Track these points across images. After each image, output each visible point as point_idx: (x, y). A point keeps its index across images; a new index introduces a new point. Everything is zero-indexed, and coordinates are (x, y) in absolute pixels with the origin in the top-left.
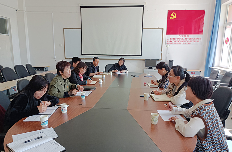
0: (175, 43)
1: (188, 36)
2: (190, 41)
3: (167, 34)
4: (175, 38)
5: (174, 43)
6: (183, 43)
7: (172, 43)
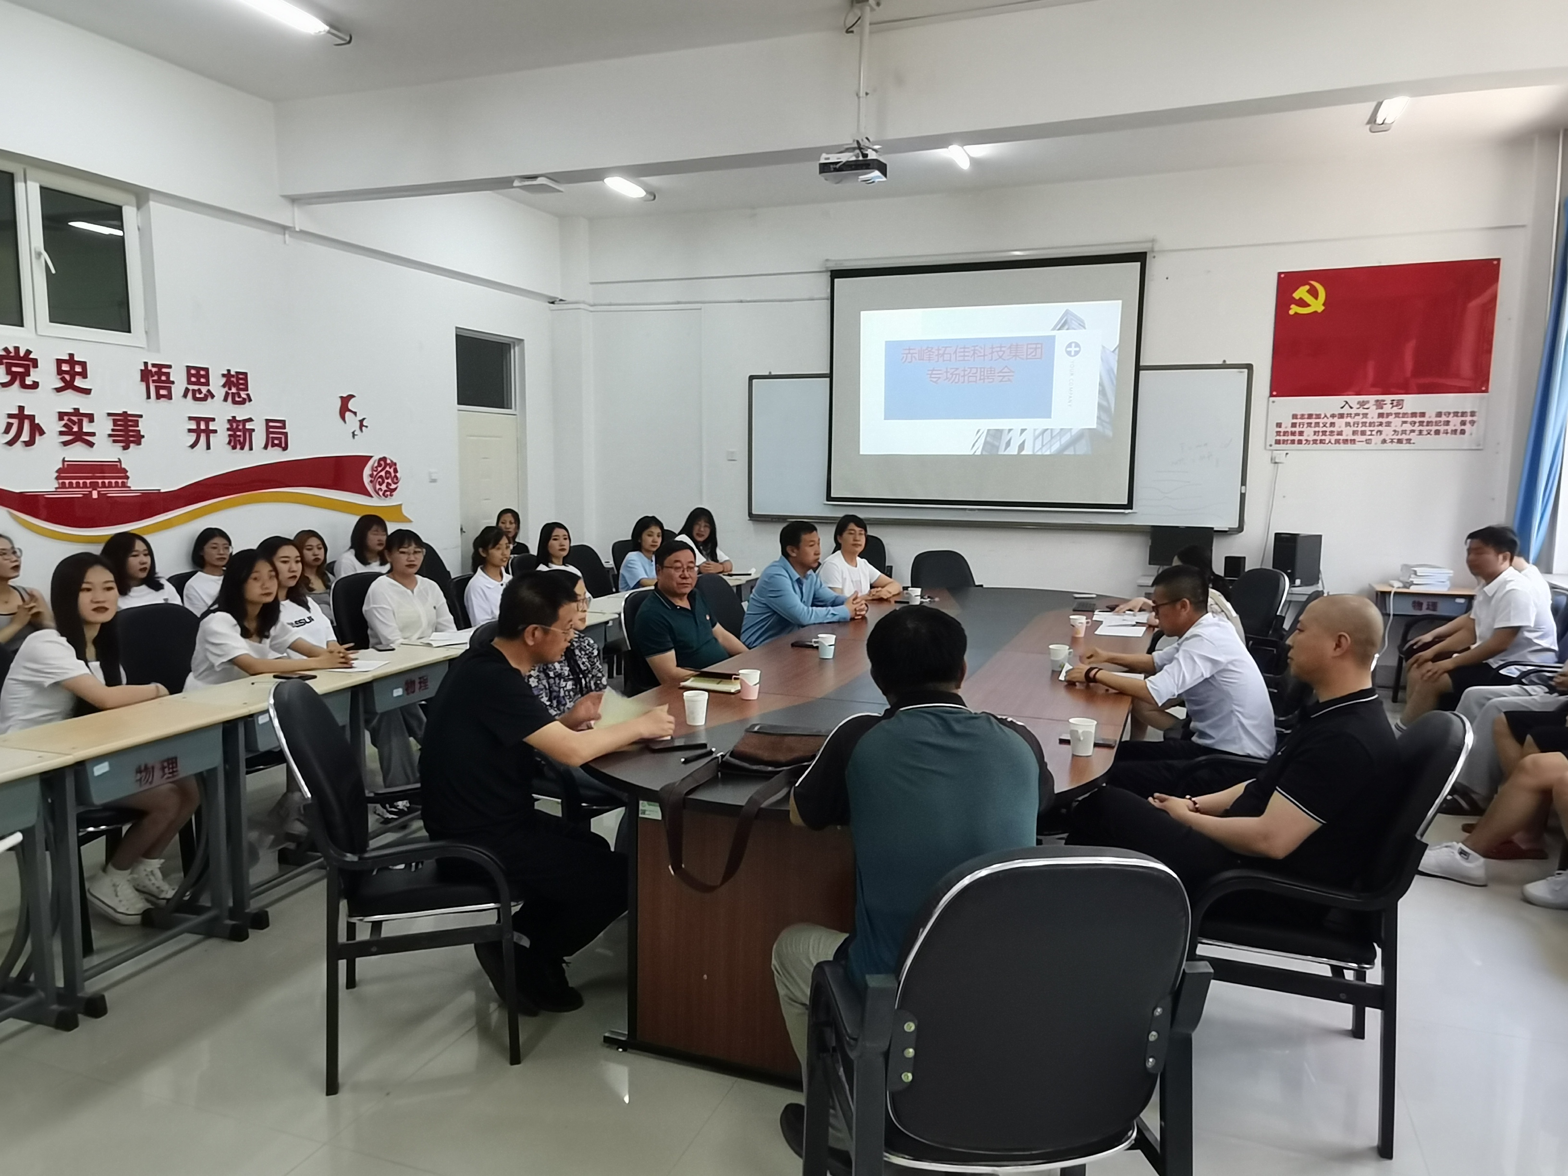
0: (1322, 441)
1: (1400, 403)
2: (1408, 427)
3: (1271, 395)
4: (1318, 416)
5: (1315, 442)
6: (1368, 442)
7: (1300, 442)
